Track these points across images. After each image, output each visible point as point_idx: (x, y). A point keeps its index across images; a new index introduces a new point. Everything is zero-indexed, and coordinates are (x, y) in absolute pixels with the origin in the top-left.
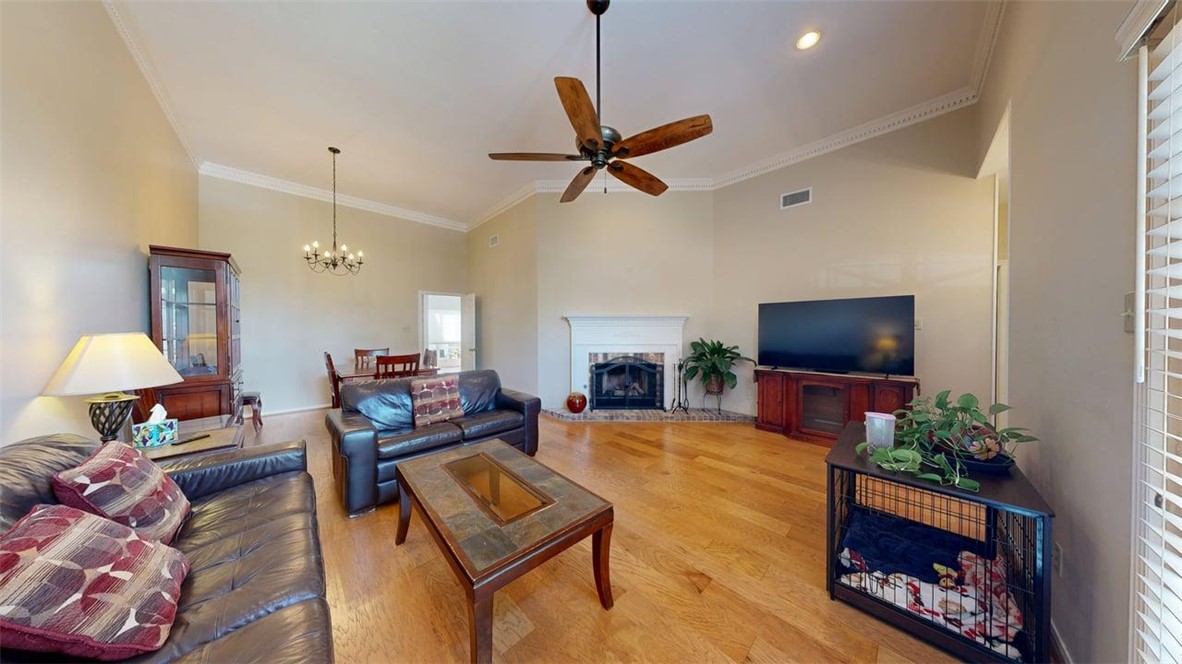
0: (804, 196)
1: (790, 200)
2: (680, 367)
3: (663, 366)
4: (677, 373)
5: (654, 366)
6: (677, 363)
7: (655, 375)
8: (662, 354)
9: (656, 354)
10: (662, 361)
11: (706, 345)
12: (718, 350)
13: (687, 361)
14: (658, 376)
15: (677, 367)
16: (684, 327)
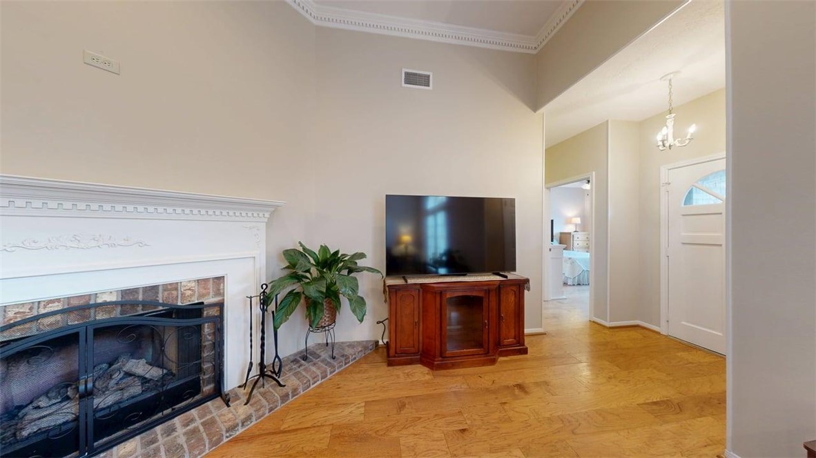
0: (423, 80)
1: (411, 79)
2: (265, 301)
3: (221, 305)
4: (257, 310)
5: (196, 311)
6: (255, 291)
7: (199, 328)
8: (220, 279)
9: (202, 282)
10: (219, 292)
11: (312, 253)
12: (330, 261)
13: (277, 284)
14: (207, 329)
15: (256, 301)
16: (269, 224)
